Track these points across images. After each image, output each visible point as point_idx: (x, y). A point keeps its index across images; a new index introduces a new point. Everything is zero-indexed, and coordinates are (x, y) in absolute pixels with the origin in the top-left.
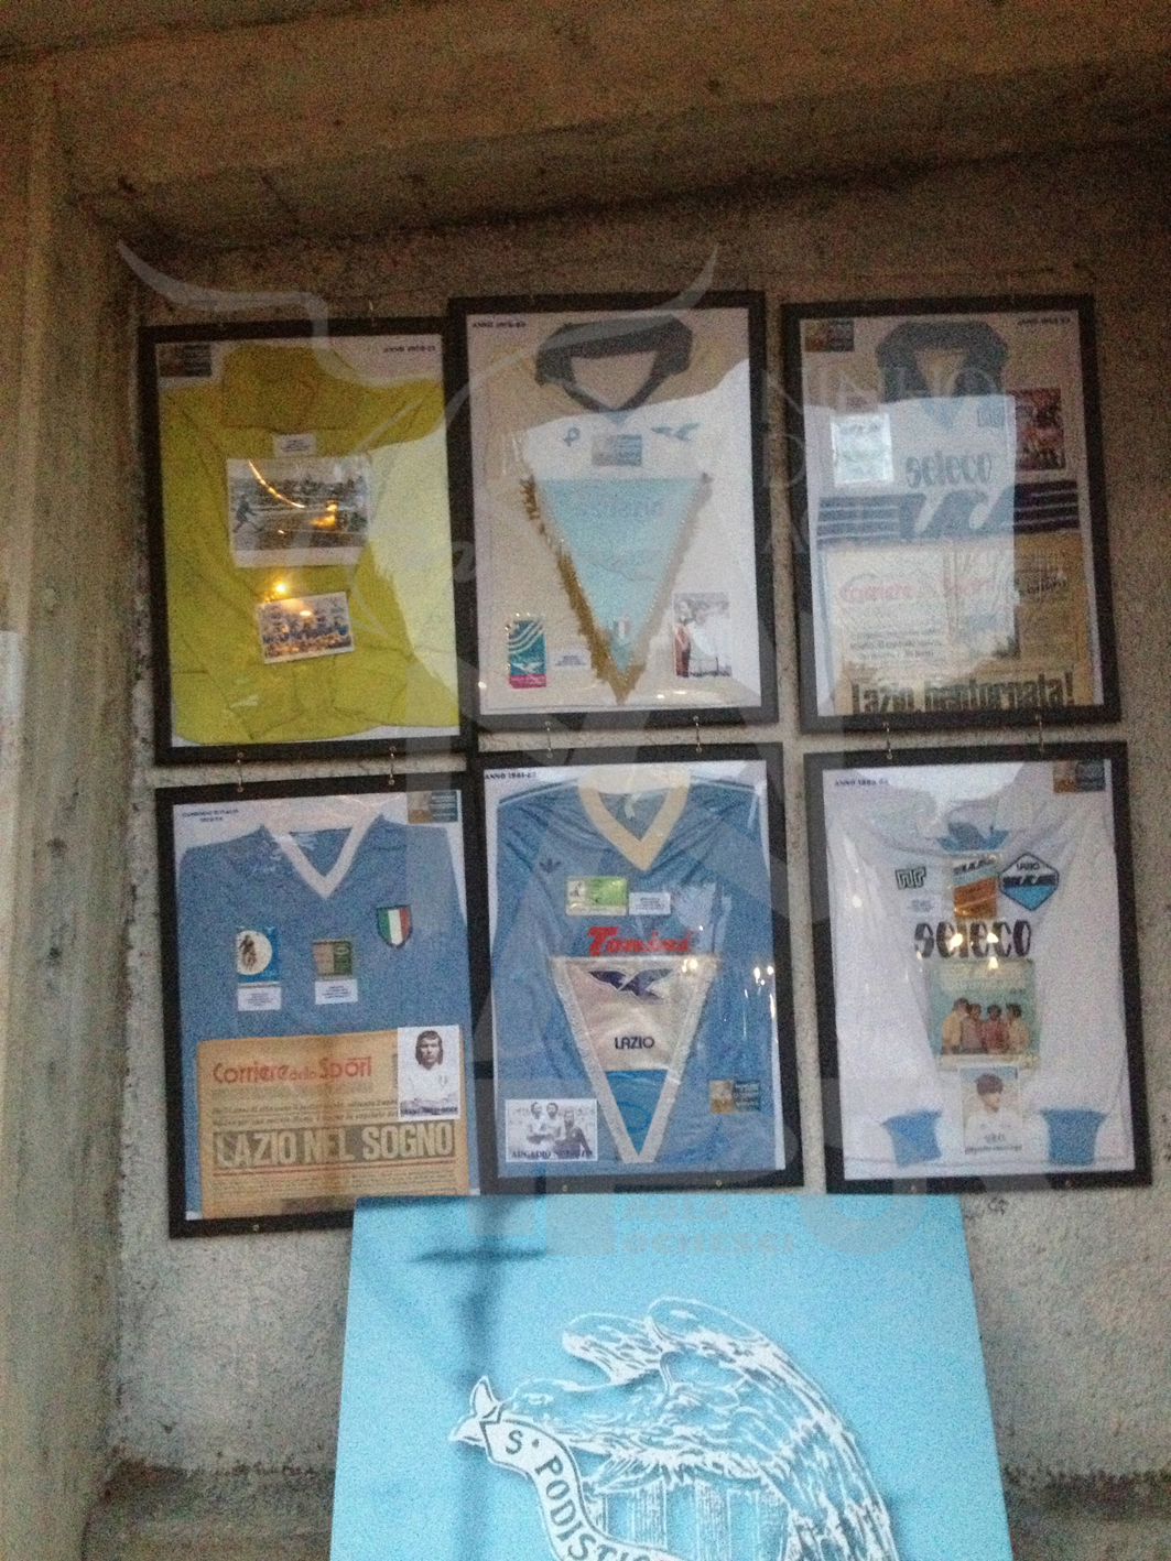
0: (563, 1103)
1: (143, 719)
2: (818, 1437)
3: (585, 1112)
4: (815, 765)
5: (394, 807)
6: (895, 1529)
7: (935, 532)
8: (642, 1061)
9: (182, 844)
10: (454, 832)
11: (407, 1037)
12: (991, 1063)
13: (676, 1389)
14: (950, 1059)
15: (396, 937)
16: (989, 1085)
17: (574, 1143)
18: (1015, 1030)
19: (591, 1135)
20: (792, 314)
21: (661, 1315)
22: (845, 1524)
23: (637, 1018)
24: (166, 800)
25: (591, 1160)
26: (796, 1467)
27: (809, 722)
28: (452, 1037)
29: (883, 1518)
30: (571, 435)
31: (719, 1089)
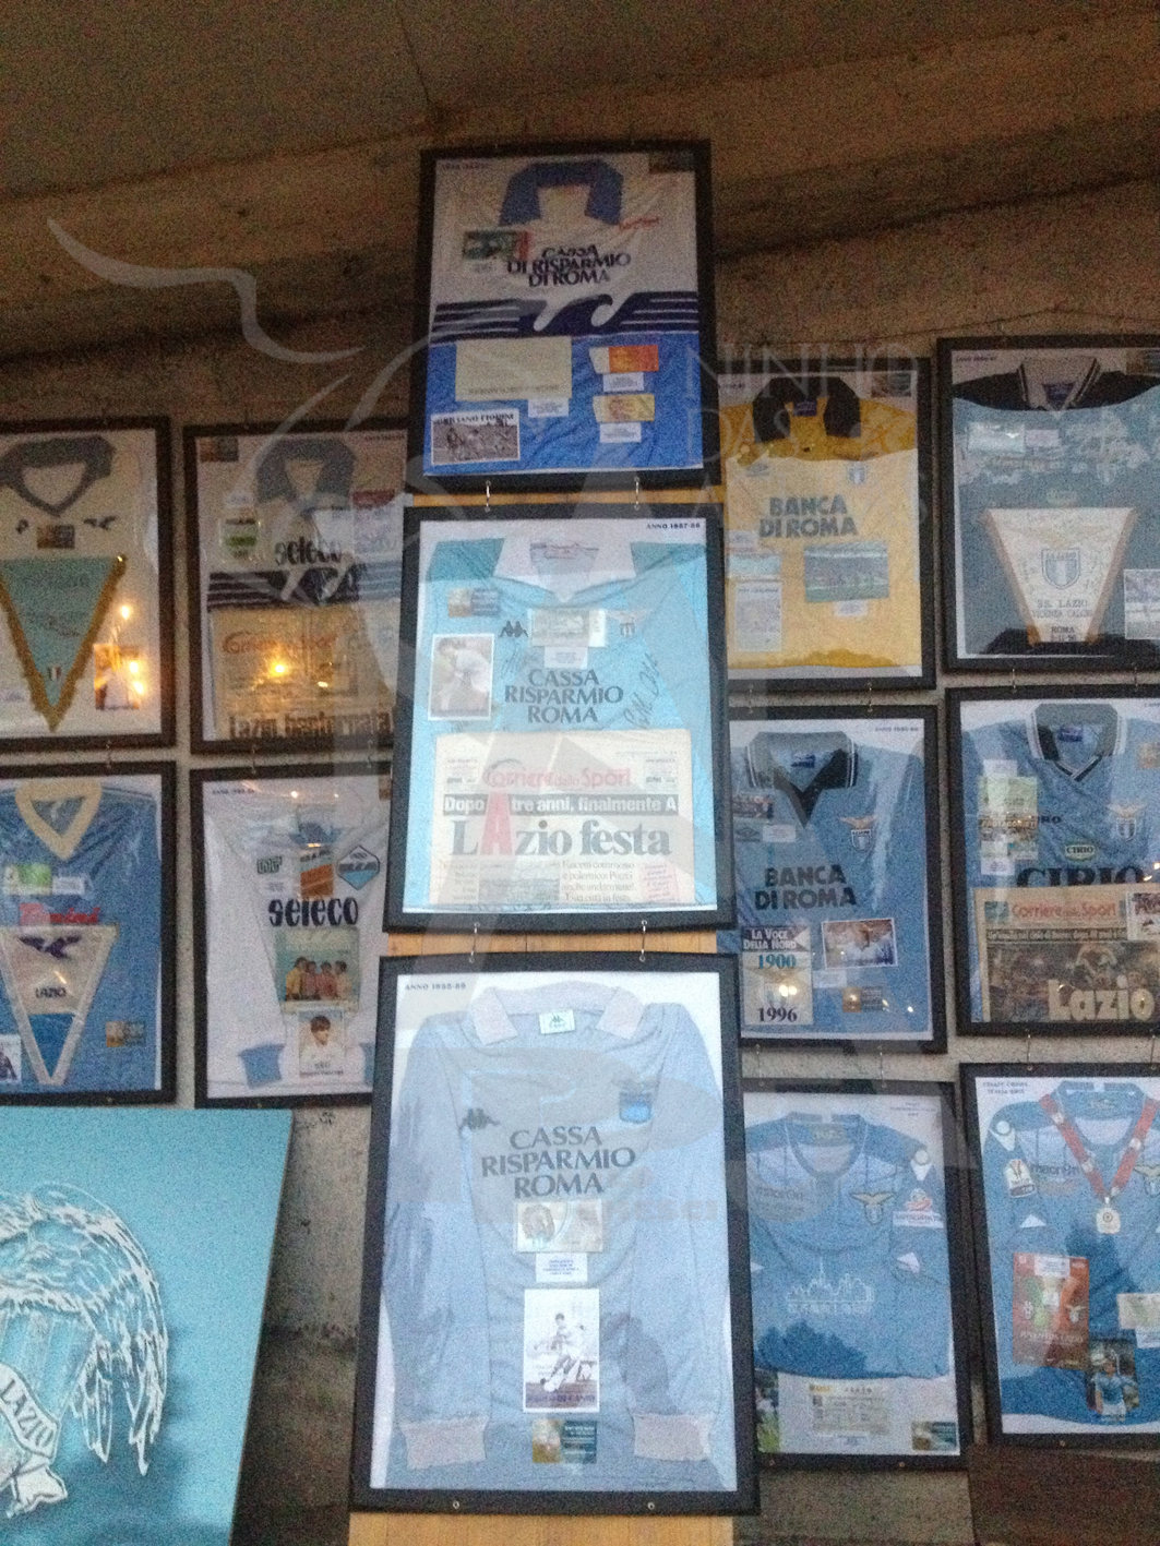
2: (132, 1284)
3: (13, 1044)
4: (198, 777)
6: (170, 1351)
7: (297, 601)
8: (55, 1007)
13: (36, 1248)
14: (291, 1004)
16: (320, 1024)
17: (3, 1069)
18: (342, 982)
20: (192, 432)
23: (57, 976)
25: (15, 1082)
27: (200, 747)
30: (22, 526)
31: (113, 1029)
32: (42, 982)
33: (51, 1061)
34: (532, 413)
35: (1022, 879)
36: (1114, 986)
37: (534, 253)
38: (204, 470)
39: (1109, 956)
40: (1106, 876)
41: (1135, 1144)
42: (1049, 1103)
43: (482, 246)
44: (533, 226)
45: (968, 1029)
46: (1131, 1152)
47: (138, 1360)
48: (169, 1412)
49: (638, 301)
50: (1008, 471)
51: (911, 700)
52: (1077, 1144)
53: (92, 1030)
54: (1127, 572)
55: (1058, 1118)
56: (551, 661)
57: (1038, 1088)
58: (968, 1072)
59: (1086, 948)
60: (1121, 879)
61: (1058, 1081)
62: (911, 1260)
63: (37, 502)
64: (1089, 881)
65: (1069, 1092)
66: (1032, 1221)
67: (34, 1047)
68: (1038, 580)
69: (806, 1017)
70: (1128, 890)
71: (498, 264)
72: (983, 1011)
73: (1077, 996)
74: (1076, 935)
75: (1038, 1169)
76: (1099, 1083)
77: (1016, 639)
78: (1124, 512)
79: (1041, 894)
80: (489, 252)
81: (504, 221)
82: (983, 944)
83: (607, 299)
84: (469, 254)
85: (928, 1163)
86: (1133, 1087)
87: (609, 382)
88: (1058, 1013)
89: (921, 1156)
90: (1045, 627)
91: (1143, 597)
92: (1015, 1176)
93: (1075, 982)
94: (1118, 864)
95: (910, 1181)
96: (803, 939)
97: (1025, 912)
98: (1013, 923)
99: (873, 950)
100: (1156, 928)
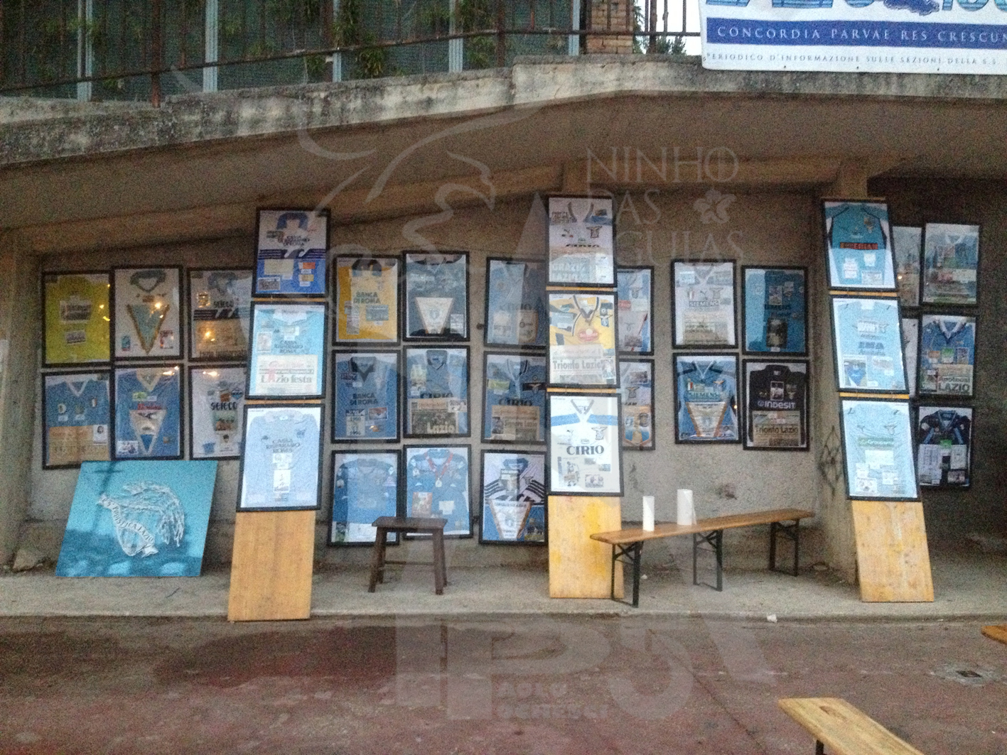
0: (131, 442)
1: (40, 357)
2: (174, 504)
3: (136, 444)
4: (190, 368)
5: (95, 377)
6: (185, 519)
7: (220, 318)
8: (148, 433)
9: (47, 384)
10: (108, 382)
11: (96, 427)
12: (225, 432)
13: (146, 495)
14: (217, 431)
15: (94, 405)
16: (226, 437)
17: (132, 451)
18: (232, 425)
19: (136, 448)
20: (190, 269)
21: (146, 483)
22: (175, 519)
23: (148, 424)
24: (44, 375)
25: (136, 454)
26: (168, 509)
27: (191, 360)
28: (106, 427)
29: (183, 517)
30: (138, 296)
31: (166, 439)
32: (144, 426)
33: (147, 448)
34: (283, 278)
35: (422, 396)
36: (444, 424)
37: (285, 237)
38: (193, 280)
39: (443, 416)
40: (444, 396)
41: (447, 464)
42: (426, 455)
43: (272, 235)
44: (285, 230)
45: (407, 436)
46: (446, 467)
47: (176, 521)
48: (185, 532)
49: (311, 251)
50: (421, 287)
51: (395, 349)
52: (432, 464)
53: (159, 439)
54: (451, 315)
55: (428, 458)
56: (286, 338)
57: (423, 451)
58: (405, 447)
59: (437, 415)
60: (447, 396)
61: (427, 449)
62: (387, 494)
63: (143, 290)
64: (439, 396)
65: (431, 452)
66: (418, 484)
67: (142, 444)
68: (428, 316)
69: (363, 433)
70: (449, 399)
71: (276, 240)
72: (410, 431)
73: (435, 427)
74: (435, 411)
75: (422, 471)
76: (439, 449)
77: (422, 332)
78: (451, 299)
79: (427, 401)
80: (274, 237)
81: (278, 228)
82: (411, 414)
83: (303, 250)
84: (268, 237)
85: (393, 470)
86: (448, 450)
87: (303, 271)
88: (430, 431)
89: (391, 468)
90: (430, 329)
91: (456, 322)
92: (415, 473)
93: (434, 423)
94: (447, 392)
95: (388, 475)
96: (363, 413)
97: (422, 405)
98: (419, 408)
99: (381, 416)
100: (455, 409)
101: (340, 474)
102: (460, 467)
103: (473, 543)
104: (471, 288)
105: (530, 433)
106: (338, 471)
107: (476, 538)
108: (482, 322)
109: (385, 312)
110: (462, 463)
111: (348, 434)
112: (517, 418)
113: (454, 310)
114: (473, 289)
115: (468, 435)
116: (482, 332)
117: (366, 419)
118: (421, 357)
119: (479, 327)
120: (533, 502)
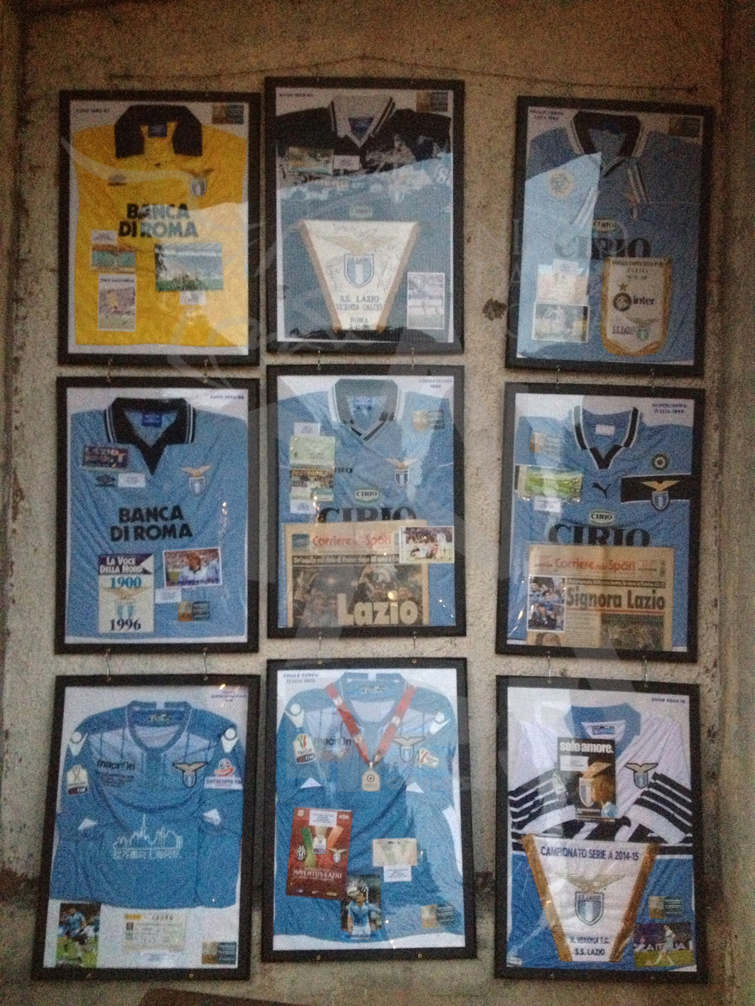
35: (323, 515)
36: (387, 599)
39: (384, 575)
40: (386, 514)
41: (396, 720)
42: (332, 690)
45: (276, 633)
46: (393, 727)
50: (319, 188)
51: (241, 375)
52: (351, 721)
54: (411, 275)
55: (338, 701)
58: (274, 666)
59: (366, 571)
60: (397, 516)
61: (335, 674)
62: (213, 815)
64: (373, 517)
65: (349, 680)
66: (309, 784)
68: (341, 277)
69: (148, 625)
70: (401, 525)
72: (287, 619)
73: (360, 607)
74: (361, 560)
75: (321, 742)
76: (372, 673)
77: (326, 328)
78: (409, 226)
79: (336, 528)
82: (290, 567)
85: (235, 739)
86: (398, 676)
88: (345, 620)
89: (230, 733)
90: (346, 319)
91: (422, 295)
92: (302, 747)
93: (360, 595)
94: (395, 505)
95: (220, 753)
96: (149, 564)
97: (323, 541)
98: (312, 549)
99: (203, 573)
100: (421, 554)
101: (76, 750)
102: (434, 728)
103: (477, 972)
104: (467, 194)
105: (643, 630)
106: (72, 741)
107: (487, 955)
108: (501, 295)
109: (213, 264)
110: (440, 717)
111: (104, 627)
112: (606, 582)
113: (416, 259)
114: (473, 195)
115: (459, 630)
116: (500, 323)
117: (158, 585)
118: (320, 397)
119: (493, 309)
120: (657, 845)
